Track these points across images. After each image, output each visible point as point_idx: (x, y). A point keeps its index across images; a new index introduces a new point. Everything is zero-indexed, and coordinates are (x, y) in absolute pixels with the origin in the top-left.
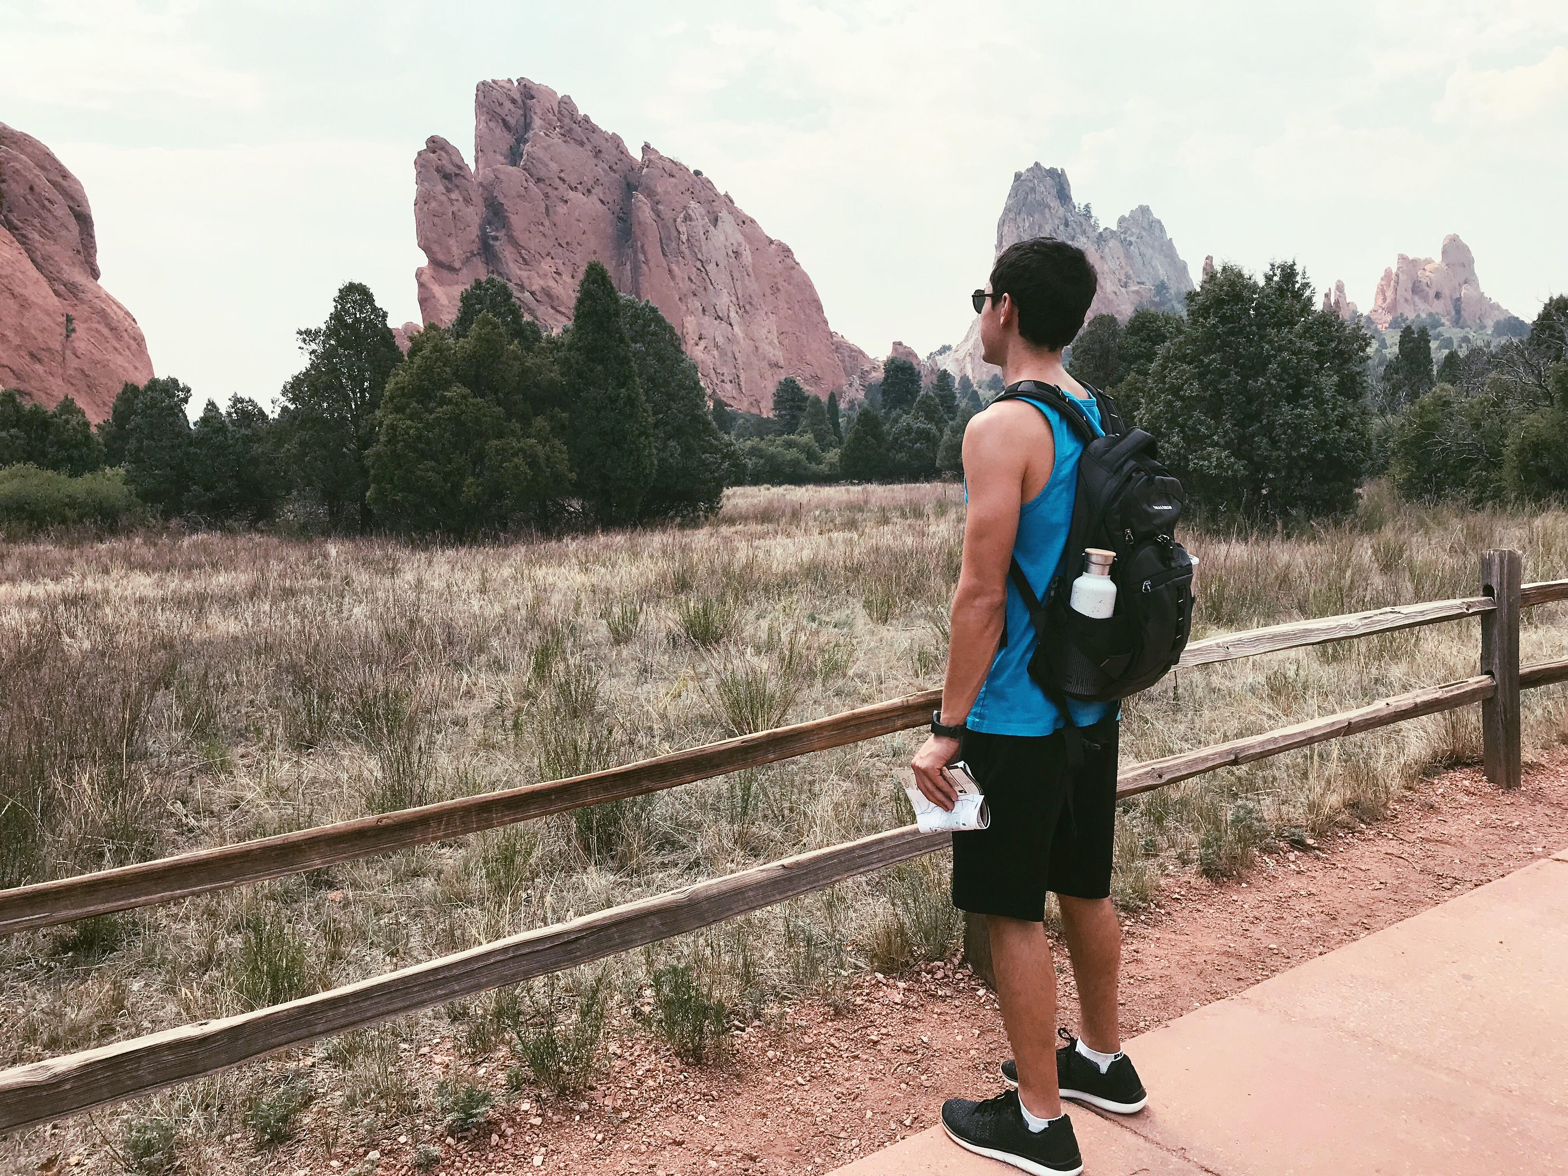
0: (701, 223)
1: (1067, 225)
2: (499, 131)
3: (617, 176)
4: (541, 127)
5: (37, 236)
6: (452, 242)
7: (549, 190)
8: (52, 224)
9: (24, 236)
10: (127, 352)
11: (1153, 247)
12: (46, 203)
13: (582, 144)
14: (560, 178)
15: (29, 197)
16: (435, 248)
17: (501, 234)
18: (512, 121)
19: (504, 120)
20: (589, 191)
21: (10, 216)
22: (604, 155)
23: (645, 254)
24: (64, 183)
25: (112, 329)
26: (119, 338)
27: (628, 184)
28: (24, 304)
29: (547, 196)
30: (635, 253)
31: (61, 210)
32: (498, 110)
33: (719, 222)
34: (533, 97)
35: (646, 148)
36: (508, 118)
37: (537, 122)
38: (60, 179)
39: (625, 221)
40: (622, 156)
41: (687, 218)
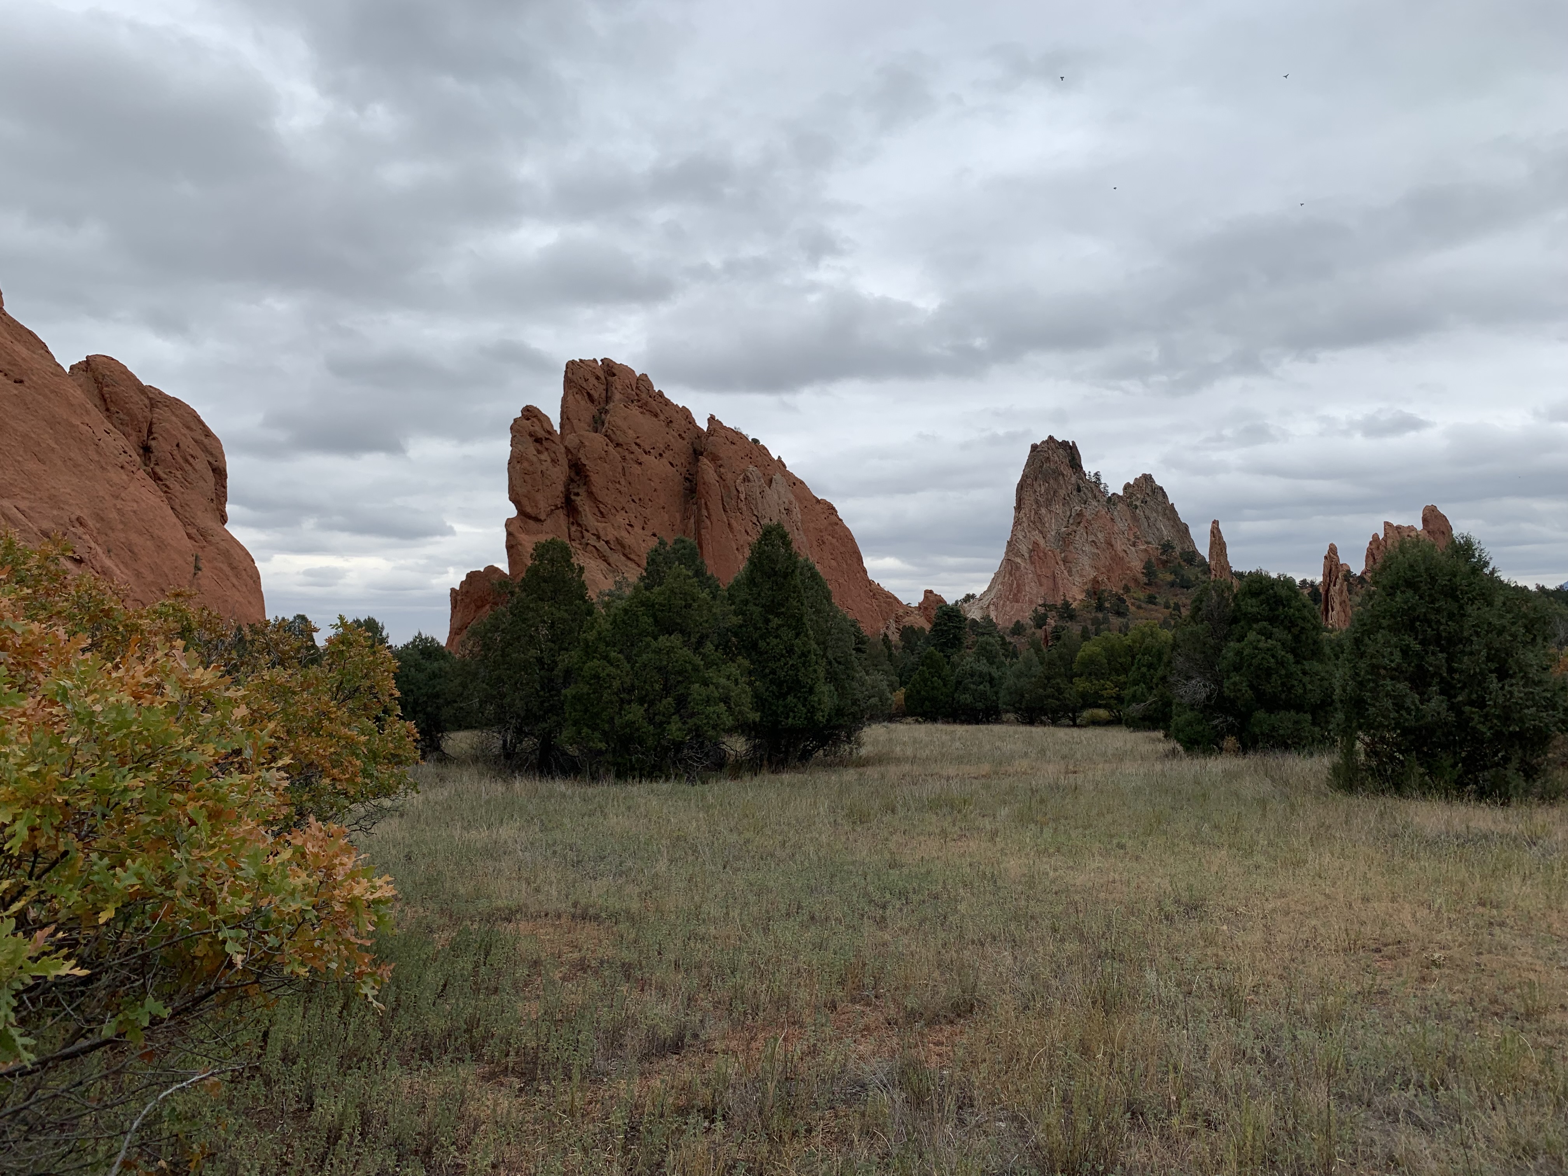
0: (758, 483)
1: (1079, 490)
2: (584, 403)
3: (685, 442)
4: (620, 400)
5: (178, 487)
6: (539, 497)
7: (626, 453)
8: (192, 476)
9: (167, 486)
10: (244, 589)
11: (1157, 512)
12: (190, 458)
13: (656, 416)
14: (636, 444)
15: (175, 452)
16: (525, 501)
17: (582, 491)
18: (596, 396)
19: (589, 394)
20: (661, 455)
21: (158, 469)
22: (674, 425)
23: (707, 508)
24: (206, 441)
25: (233, 568)
26: (237, 576)
27: (695, 450)
28: (161, 545)
29: (624, 458)
30: (699, 510)
31: (201, 464)
32: (584, 385)
33: (774, 484)
34: (614, 375)
35: (712, 419)
36: (592, 392)
37: (617, 396)
38: (203, 438)
39: (691, 481)
40: (690, 426)
41: (746, 479)
